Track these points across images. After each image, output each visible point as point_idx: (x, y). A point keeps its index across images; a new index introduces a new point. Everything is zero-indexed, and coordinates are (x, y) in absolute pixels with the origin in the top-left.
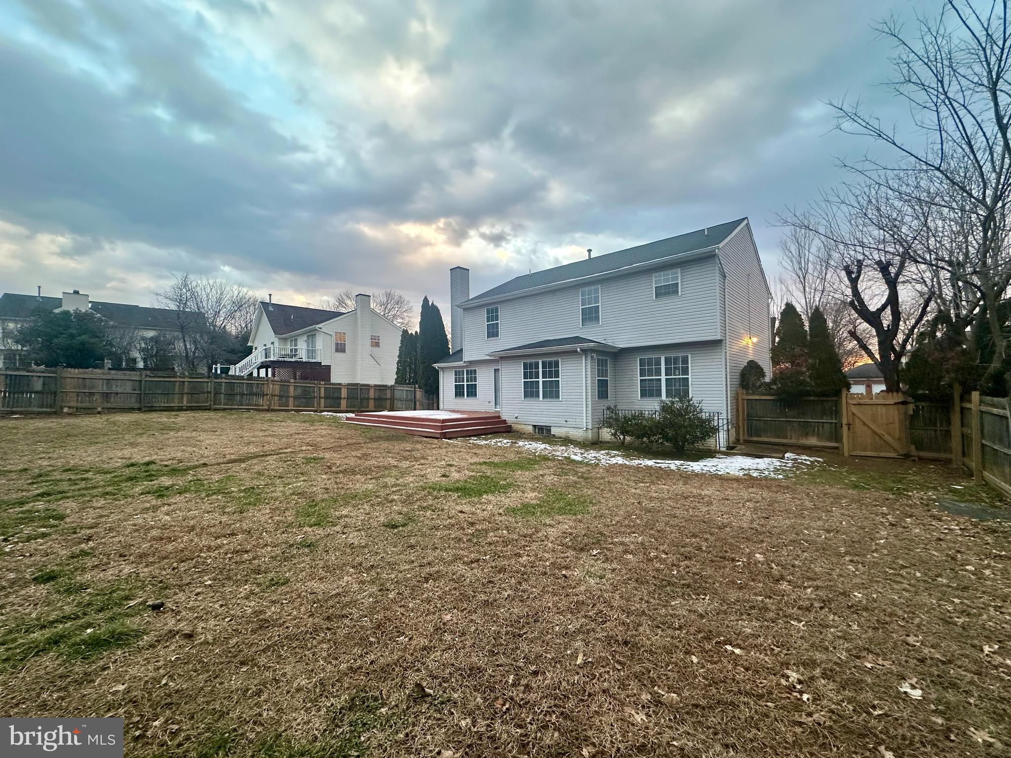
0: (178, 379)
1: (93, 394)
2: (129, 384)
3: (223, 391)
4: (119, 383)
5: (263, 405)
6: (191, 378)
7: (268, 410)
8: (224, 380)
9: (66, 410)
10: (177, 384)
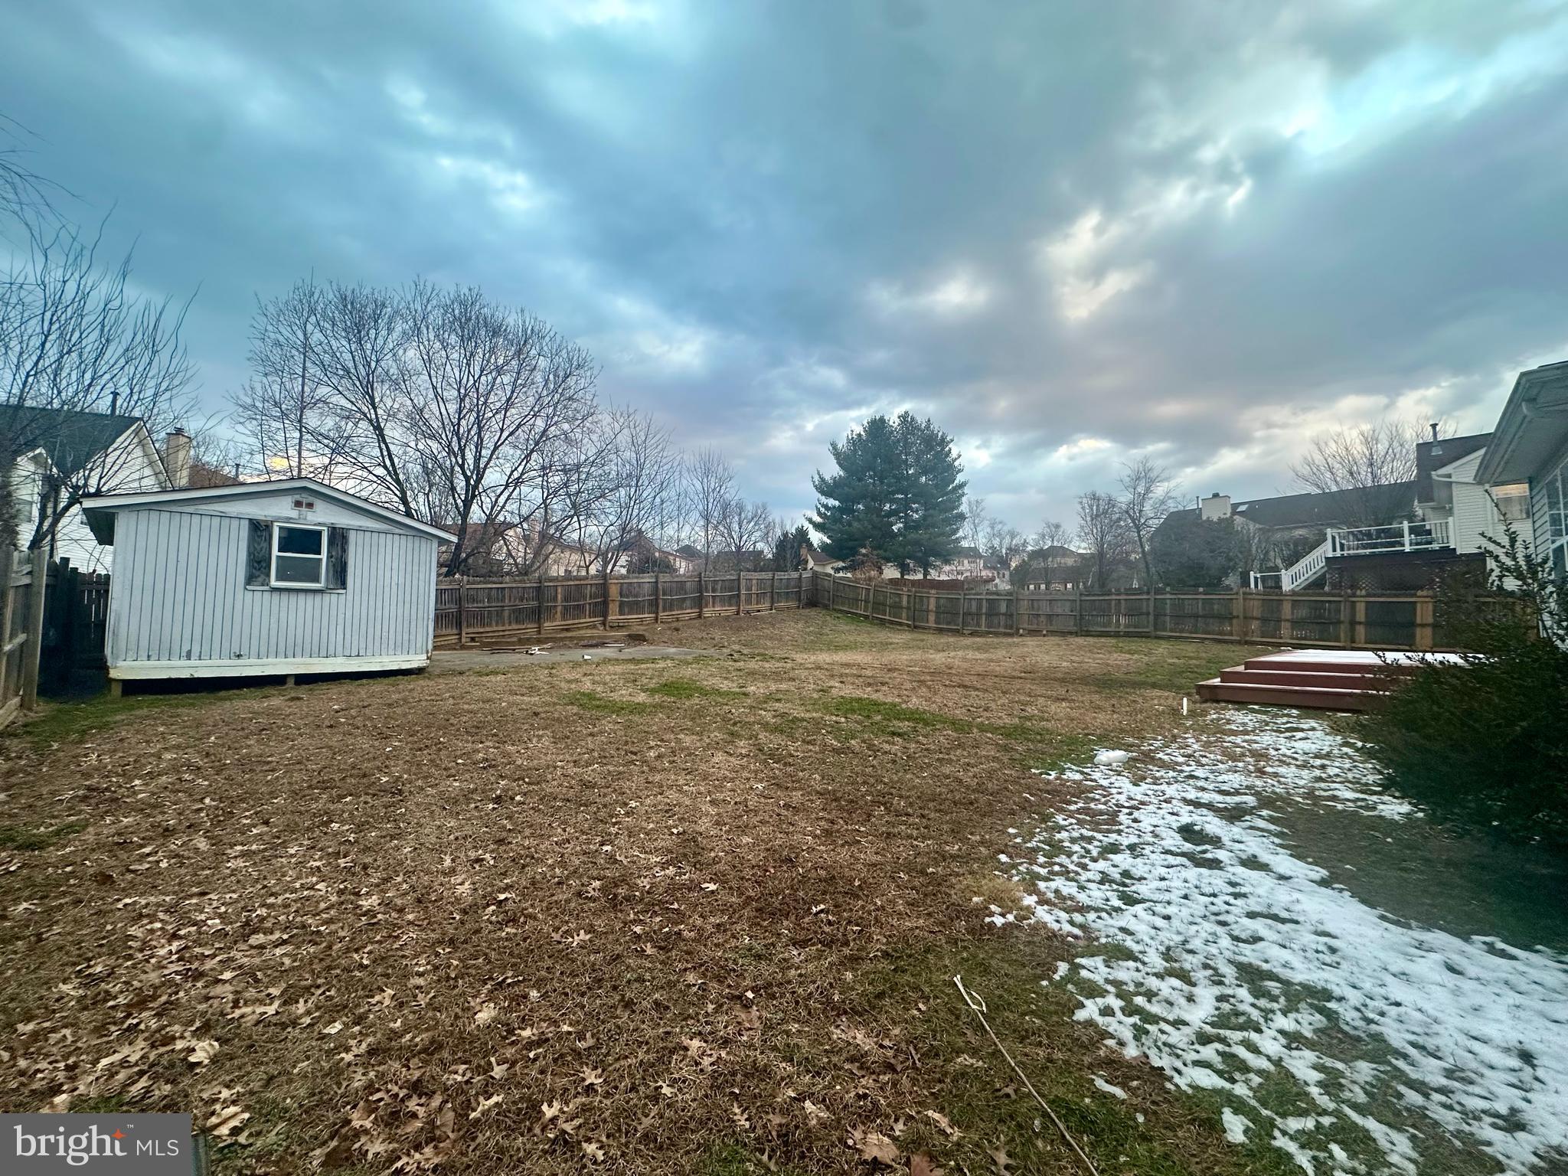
0: (1114, 597)
1: (1039, 615)
2: (1068, 604)
3: (1168, 612)
4: (1059, 603)
5: (1231, 634)
6: (1127, 594)
7: (1239, 643)
8: (1168, 596)
9: (1021, 631)
10: (1113, 603)
